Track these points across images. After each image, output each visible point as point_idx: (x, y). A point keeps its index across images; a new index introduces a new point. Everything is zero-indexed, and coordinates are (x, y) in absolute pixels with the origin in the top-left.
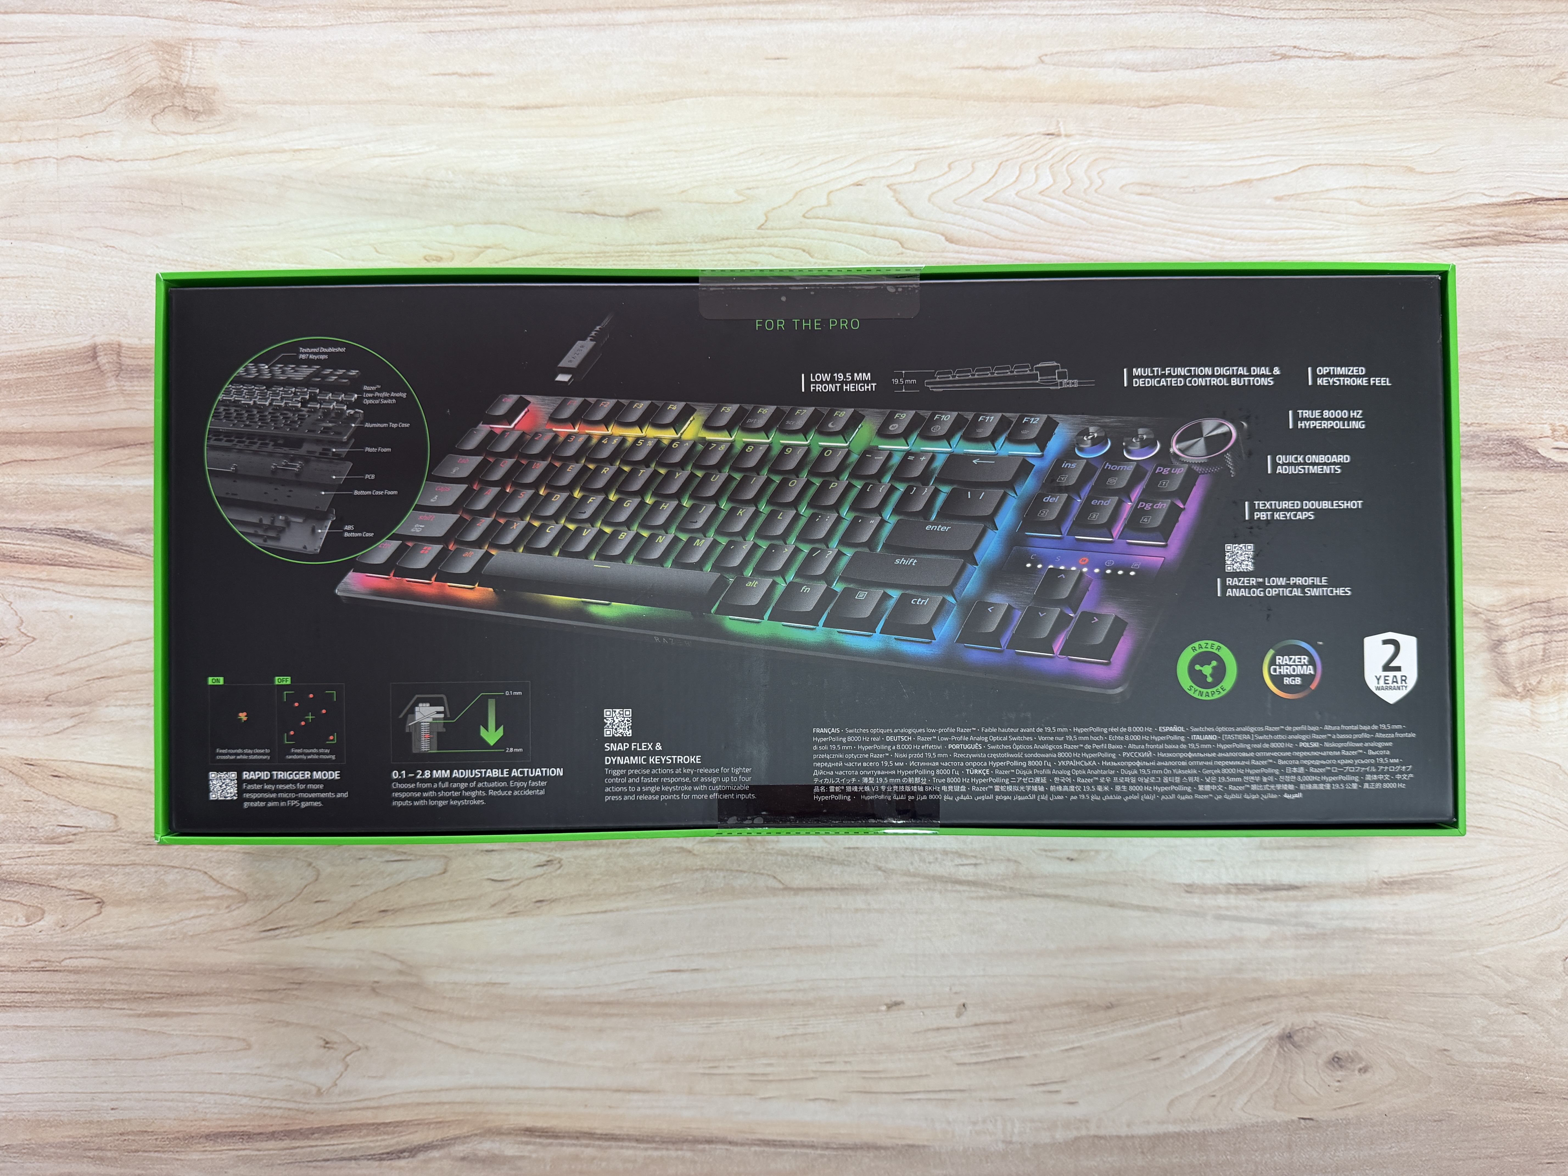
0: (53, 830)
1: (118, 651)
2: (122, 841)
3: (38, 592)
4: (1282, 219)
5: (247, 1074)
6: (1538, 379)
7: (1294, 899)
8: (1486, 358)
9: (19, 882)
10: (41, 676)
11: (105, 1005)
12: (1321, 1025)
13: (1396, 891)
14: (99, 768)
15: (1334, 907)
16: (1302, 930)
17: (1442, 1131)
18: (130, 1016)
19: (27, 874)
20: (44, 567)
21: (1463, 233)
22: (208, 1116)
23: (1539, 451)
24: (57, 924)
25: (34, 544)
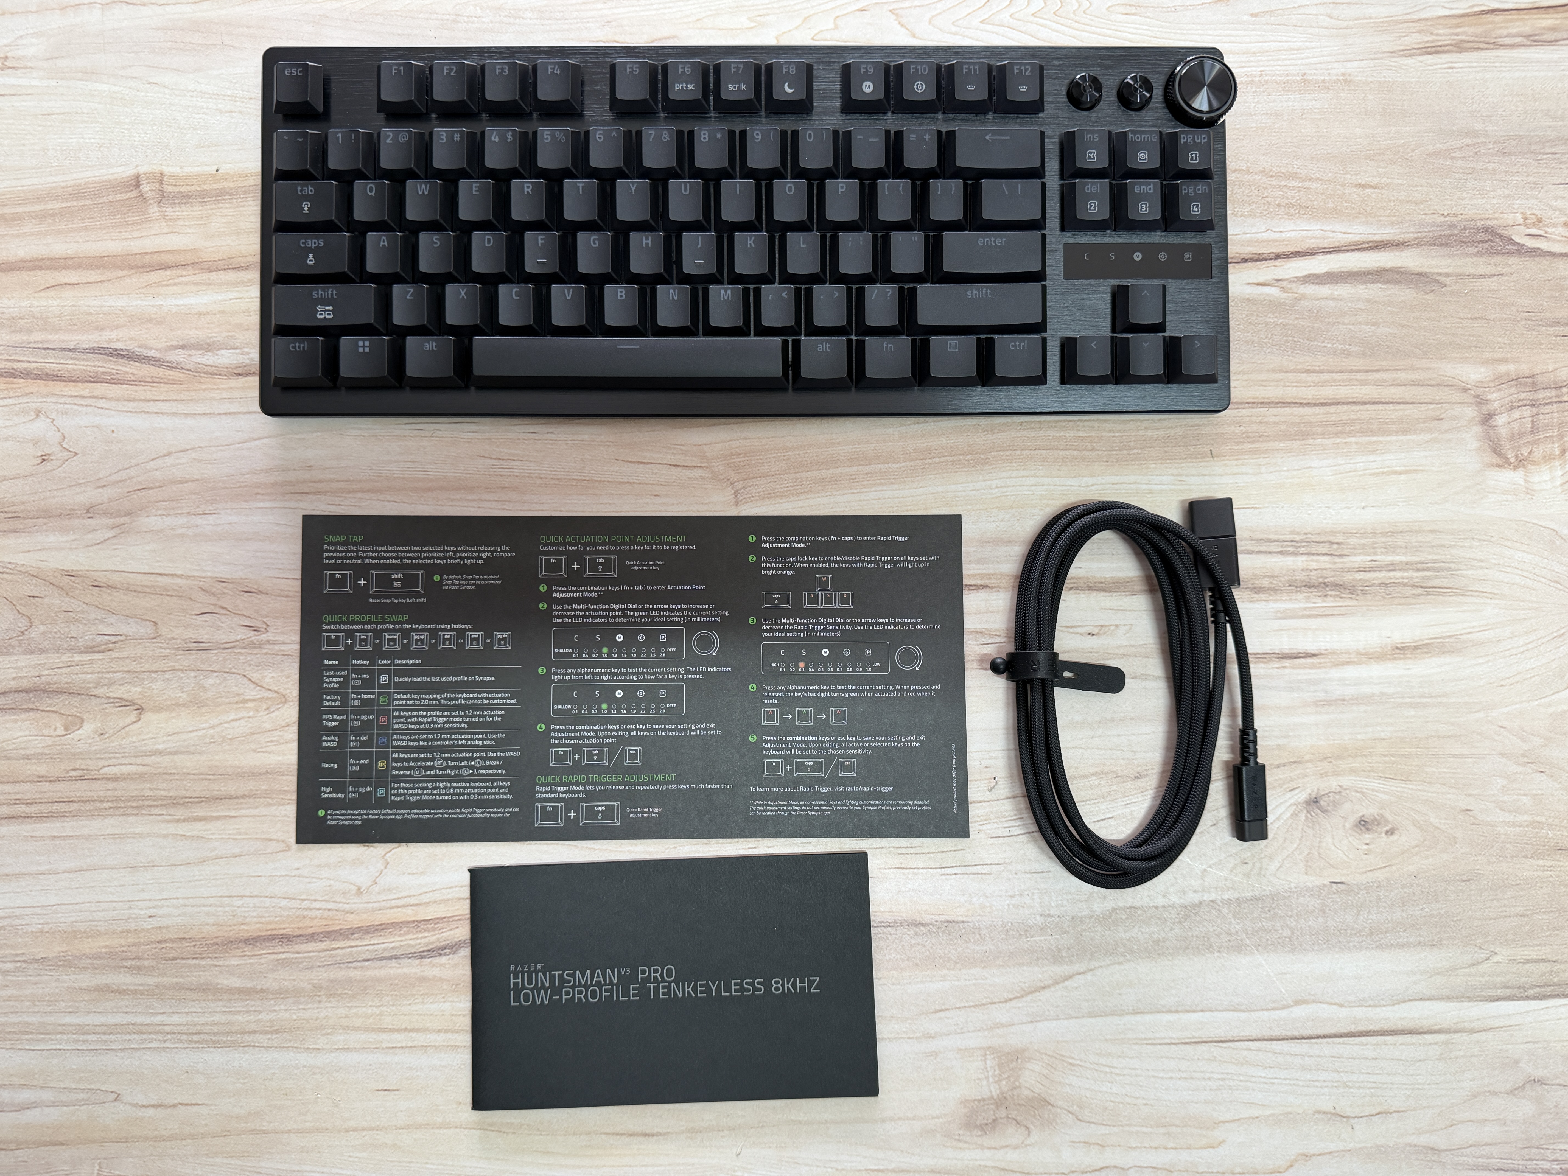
0: (92, 639)
1: (159, 462)
2: (161, 648)
3: (80, 409)
4: (1259, 33)
5: (287, 875)
6: (1507, 172)
7: (1313, 666)
8: (1457, 154)
9: (58, 692)
10: (82, 489)
11: (144, 812)
12: (1346, 789)
13: (1409, 656)
14: (139, 577)
15: (1350, 672)
16: (1321, 695)
17: (1471, 890)
18: (168, 822)
19: (67, 683)
20: (87, 384)
21: (1427, 42)
22: (247, 920)
23: (1513, 238)
24: (96, 732)
25: (77, 362)
